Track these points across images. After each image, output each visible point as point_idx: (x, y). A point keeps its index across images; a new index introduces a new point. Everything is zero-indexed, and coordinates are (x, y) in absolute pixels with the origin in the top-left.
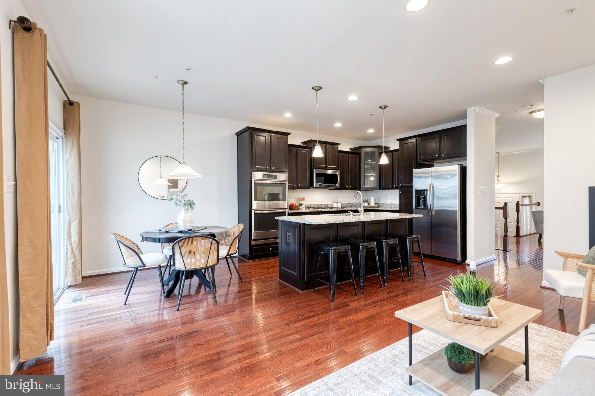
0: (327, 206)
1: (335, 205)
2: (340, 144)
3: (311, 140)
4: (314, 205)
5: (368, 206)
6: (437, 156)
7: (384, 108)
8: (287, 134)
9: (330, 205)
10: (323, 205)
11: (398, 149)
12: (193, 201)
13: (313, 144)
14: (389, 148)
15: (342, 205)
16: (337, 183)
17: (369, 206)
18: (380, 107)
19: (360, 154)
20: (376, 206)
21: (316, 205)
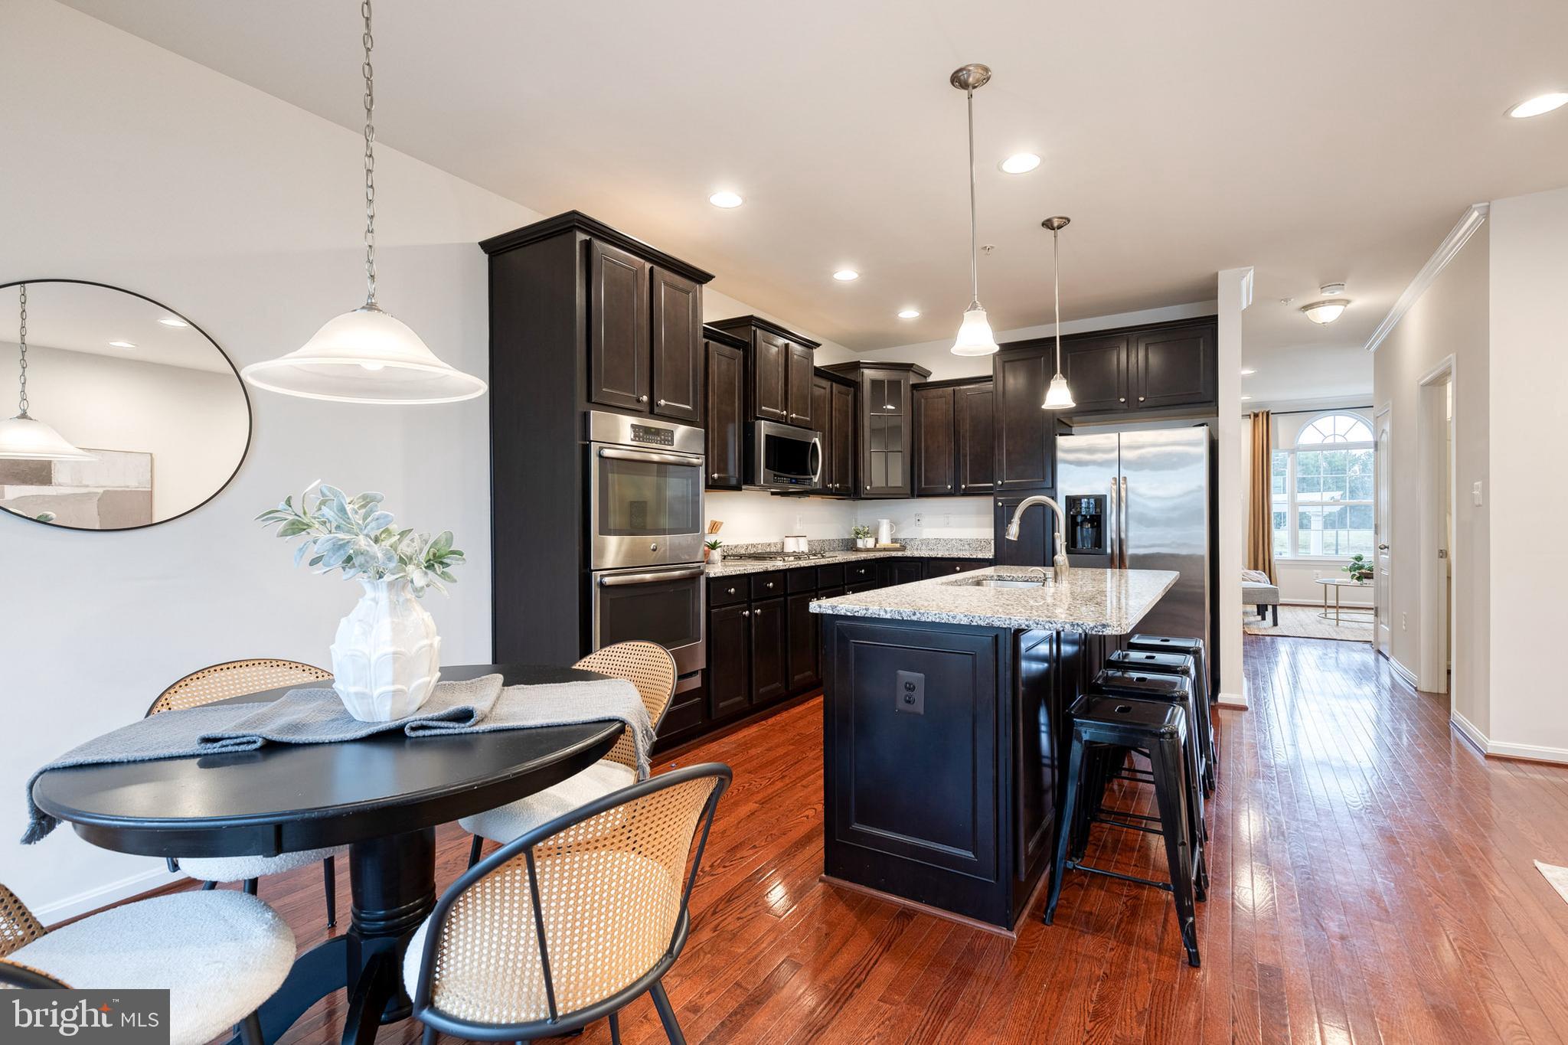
0: (768, 550)
1: (791, 546)
2: (818, 345)
3: (752, 316)
4: (736, 547)
5: (875, 546)
6: (1123, 400)
7: (1060, 227)
8: (702, 278)
9: (775, 545)
10: (760, 546)
11: (991, 377)
12: (450, 539)
13: (755, 332)
14: (929, 375)
15: (810, 542)
16: (815, 474)
17: (877, 545)
18: (1043, 224)
19: (856, 386)
20: (898, 545)
21: (742, 547)
